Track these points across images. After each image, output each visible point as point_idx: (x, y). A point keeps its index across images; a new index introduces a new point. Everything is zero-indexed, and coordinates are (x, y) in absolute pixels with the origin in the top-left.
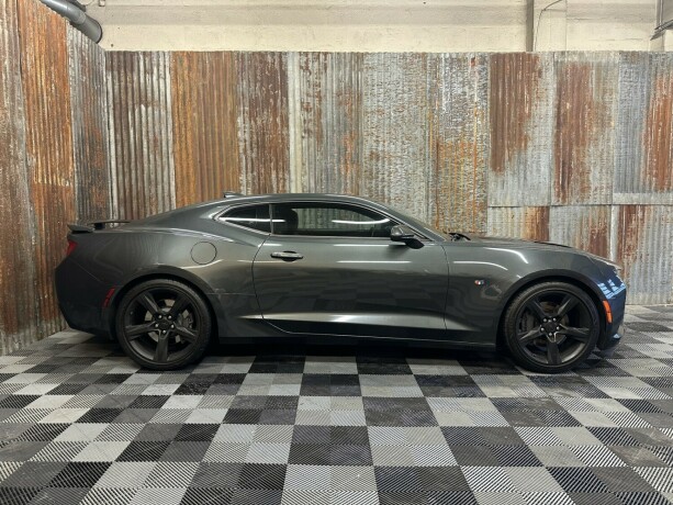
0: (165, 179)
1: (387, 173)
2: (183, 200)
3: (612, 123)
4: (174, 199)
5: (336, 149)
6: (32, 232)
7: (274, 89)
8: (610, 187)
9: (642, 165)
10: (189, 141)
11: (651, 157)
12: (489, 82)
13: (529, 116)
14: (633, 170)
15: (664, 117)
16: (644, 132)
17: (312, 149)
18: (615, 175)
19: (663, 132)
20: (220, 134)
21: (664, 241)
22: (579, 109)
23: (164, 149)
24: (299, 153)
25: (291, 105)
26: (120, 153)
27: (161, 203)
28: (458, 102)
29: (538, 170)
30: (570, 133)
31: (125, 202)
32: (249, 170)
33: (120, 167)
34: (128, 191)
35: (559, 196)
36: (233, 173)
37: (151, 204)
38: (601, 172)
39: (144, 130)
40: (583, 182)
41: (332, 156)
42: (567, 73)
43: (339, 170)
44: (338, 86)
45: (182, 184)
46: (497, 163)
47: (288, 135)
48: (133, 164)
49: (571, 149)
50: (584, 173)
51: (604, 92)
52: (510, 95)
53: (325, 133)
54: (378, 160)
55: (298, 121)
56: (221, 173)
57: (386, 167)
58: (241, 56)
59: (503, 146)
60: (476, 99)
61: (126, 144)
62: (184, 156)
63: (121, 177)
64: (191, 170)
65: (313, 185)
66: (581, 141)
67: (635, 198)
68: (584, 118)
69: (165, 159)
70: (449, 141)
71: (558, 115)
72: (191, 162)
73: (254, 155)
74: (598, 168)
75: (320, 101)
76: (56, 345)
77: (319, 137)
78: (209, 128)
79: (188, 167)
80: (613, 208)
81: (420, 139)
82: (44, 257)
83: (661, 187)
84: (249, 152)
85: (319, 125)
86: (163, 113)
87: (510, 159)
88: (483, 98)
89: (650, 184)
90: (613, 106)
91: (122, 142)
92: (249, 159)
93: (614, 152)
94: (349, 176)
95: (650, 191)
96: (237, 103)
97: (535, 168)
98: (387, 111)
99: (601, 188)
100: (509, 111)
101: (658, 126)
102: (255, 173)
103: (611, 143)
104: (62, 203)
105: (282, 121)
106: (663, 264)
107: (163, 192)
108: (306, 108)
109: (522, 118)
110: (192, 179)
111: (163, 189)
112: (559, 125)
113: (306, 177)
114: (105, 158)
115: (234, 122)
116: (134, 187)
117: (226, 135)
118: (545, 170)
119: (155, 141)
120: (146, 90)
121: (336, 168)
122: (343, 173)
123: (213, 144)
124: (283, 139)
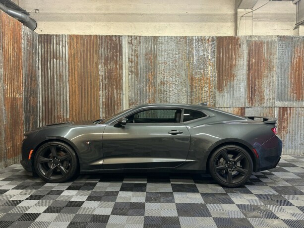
0: (65, 93)
1: (168, 91)
2: (73, 103)
3: (275, 69)
4: (68, 103)
5: (144, 80)
6: (4, 119)
7: (116, 52)
8: (274, 99)
9: (289, 88)
10: (76, 76)
11: (293, 85)
12: (216, 50)
13: (235, 65)
14: (285, 91)
15: (299, 66)
16: (290, 73)
17: (133, 80)
18: (276, 93)
19: (299, 73)
20: (90, 73)
21: (301, 124)
22: (258, 62)
23: (64, 79)
24: (127, 82)
25: (124, 60)
26: (43, 81)
27: (62, 104)
28: (201, 59)
29: (240, 91)
30: (254, 73)
31: (45, 103)
32: (104, 89)
33: (43, 87)
34: (47, 98)
35: (249, 102)
36: (96, 91)
37: (57, 105)
38: (269, 91)
39: (55, 70)
40: (261, 96)
41: (143, 83)
42: (252, 46)
43: (146, 89)
44: (146, 51)
45: (72, 96)
46: (220, 87)
47: (122, 73)
48: (49, 86)
49: (255, 81)
50: (261, 92)
51: (271, 54)
52: (226, 55)
53: (139, 72)
54: (164, 85)
55: (127, 67)
56: (91, 90)
57: (168, 88)
58: (101, 37)
59: (223, 80)
60: (210, 57)
61: (46, 77)
62: (74, 83)
63: (44, 92)
64: (77, 89)
65: (134, 96)
66: (260, 77)
67: (286, 104)
68: (261, 66)
69: (64, 84)
70: (198, 76)
71: (249, 65)
72: (77, 86)
73: (106, 82)
74: (268, 89)
75: (137, 58)
76: (13, 170)
77: (137, 74)
78: (86, 70)
79: (75, 88)
80: (276, 108)
81: (184, 75)
82: (9, 130)
83: (298, 99)
84: (104, 81)
85: (137, 69)
86: (64, 63)
87: (226, 85)
88: (213, 57)
89: (293, 97)
90: (275, 61)
91: (45, 76)
92: (104, 84)
93: (276, 82)
94: (150, 92)
95: (293, 101)
96: (99, 58)
97: (238, 90)
98: (168, 63)
99: (270, 99)
100: (226, 63)
101: (296, 70)
102: (107, 91)
103: (274, 78)
104: (17, 105)
105: (120, 67)
106: (301, 136)
107: (63, 99)
108: (131, 61)
109: (231, 66)
110: (77, 93)
111: (63, 98)
112: (249, 70)
113: (131, 93)
114: (36, 83)
115: (97, 67)
116: (50, 97)
117: (93, 73)
118: (243, 90)
119: (60, 75)
120: (56, 52)
121: (144, 88)
122: (148, 91)
123: (87, 77)
124: (120, 75)
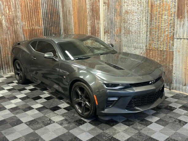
1: (131, 20)
4: (73, 30)
5: (113, 10)
17: (107, 10)
20: (83, 7)
23: (71, 13)
24: (103, 12)
31: (64, 30)
32: (90, 20)
36: (86, 21)
37: (69, 32)
39: (67, 7)
41: (113, 13)
45: (75, 25)
47: (99, 5)
48: (65, 19)
53: (110, 3)
54: (128, 14)
61: (64, 12)
62: (75, 15)
65: (107, 25)
69: (71, 17)
72: (77, 18)
77: (108, 6)
78: (80, 5)
84: (89, 13)
92: (90, 16)
104: (37, 33)
110: (77, 23)
111: (71, 27)
113: (105, 22)
115: (86, 2)
116: (66, 26)
119: (69, 10)
121: (114, 18)
122: (116, 20)
123: (81, 11)
124: (98, 7)
